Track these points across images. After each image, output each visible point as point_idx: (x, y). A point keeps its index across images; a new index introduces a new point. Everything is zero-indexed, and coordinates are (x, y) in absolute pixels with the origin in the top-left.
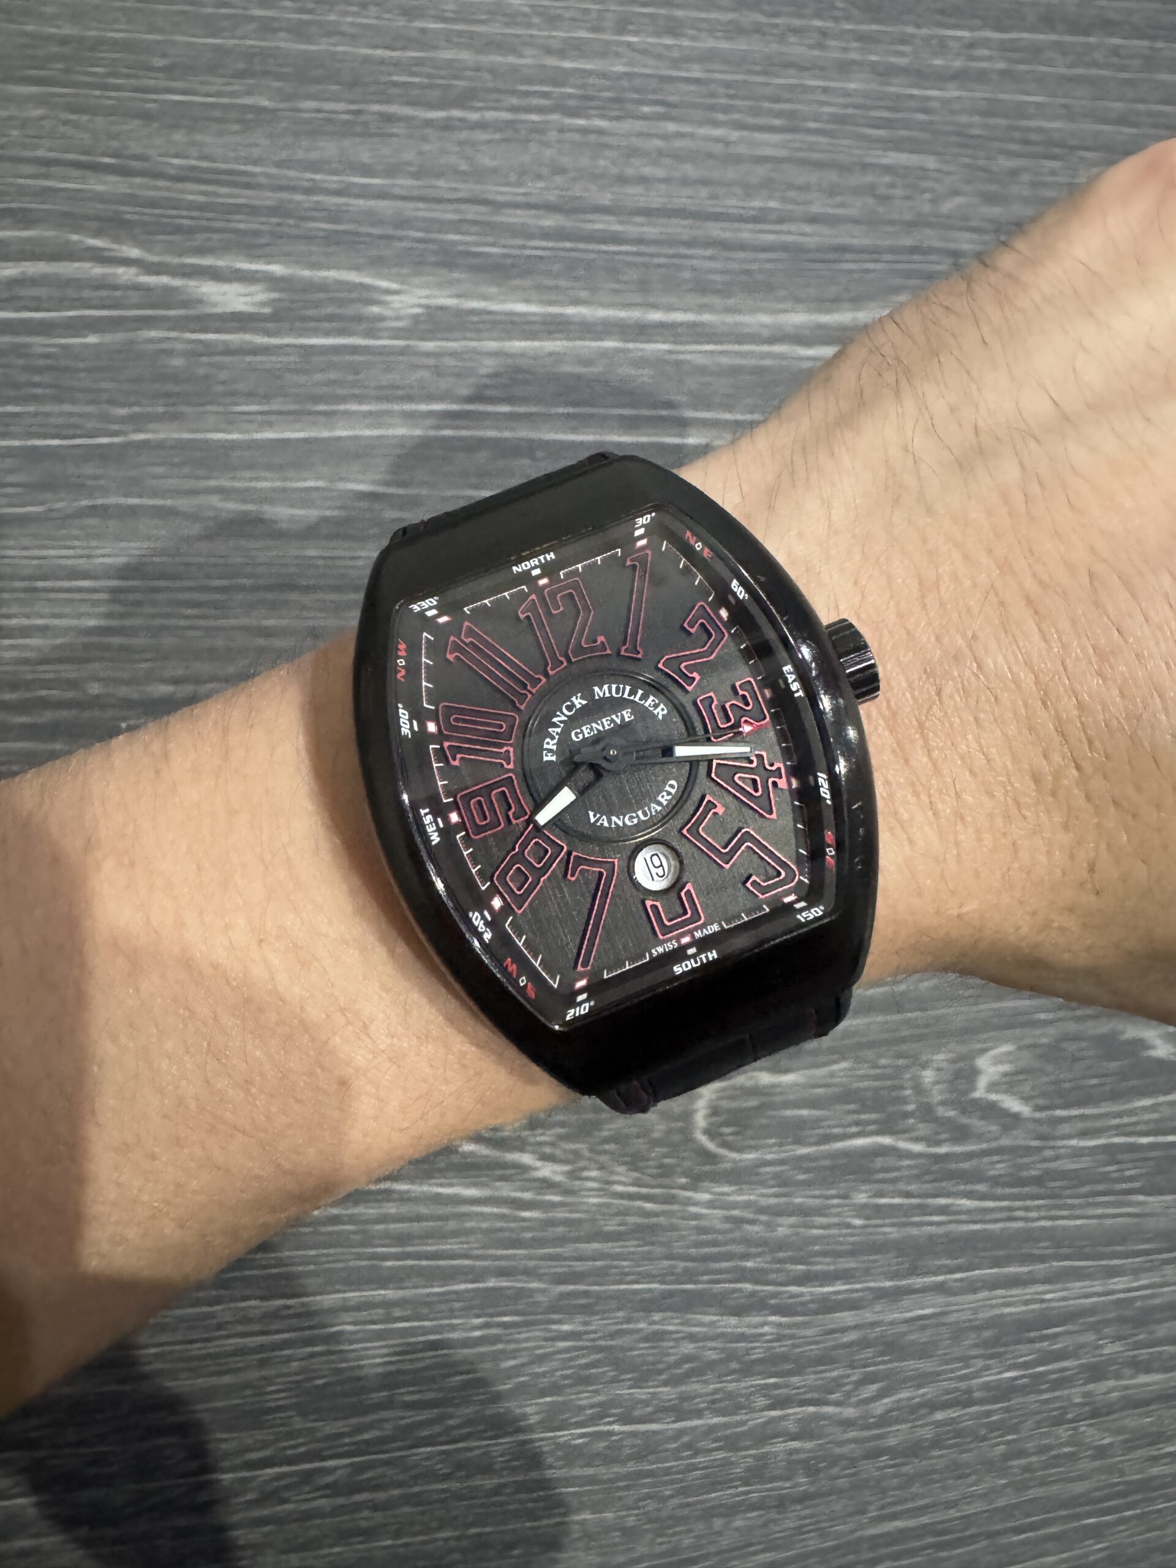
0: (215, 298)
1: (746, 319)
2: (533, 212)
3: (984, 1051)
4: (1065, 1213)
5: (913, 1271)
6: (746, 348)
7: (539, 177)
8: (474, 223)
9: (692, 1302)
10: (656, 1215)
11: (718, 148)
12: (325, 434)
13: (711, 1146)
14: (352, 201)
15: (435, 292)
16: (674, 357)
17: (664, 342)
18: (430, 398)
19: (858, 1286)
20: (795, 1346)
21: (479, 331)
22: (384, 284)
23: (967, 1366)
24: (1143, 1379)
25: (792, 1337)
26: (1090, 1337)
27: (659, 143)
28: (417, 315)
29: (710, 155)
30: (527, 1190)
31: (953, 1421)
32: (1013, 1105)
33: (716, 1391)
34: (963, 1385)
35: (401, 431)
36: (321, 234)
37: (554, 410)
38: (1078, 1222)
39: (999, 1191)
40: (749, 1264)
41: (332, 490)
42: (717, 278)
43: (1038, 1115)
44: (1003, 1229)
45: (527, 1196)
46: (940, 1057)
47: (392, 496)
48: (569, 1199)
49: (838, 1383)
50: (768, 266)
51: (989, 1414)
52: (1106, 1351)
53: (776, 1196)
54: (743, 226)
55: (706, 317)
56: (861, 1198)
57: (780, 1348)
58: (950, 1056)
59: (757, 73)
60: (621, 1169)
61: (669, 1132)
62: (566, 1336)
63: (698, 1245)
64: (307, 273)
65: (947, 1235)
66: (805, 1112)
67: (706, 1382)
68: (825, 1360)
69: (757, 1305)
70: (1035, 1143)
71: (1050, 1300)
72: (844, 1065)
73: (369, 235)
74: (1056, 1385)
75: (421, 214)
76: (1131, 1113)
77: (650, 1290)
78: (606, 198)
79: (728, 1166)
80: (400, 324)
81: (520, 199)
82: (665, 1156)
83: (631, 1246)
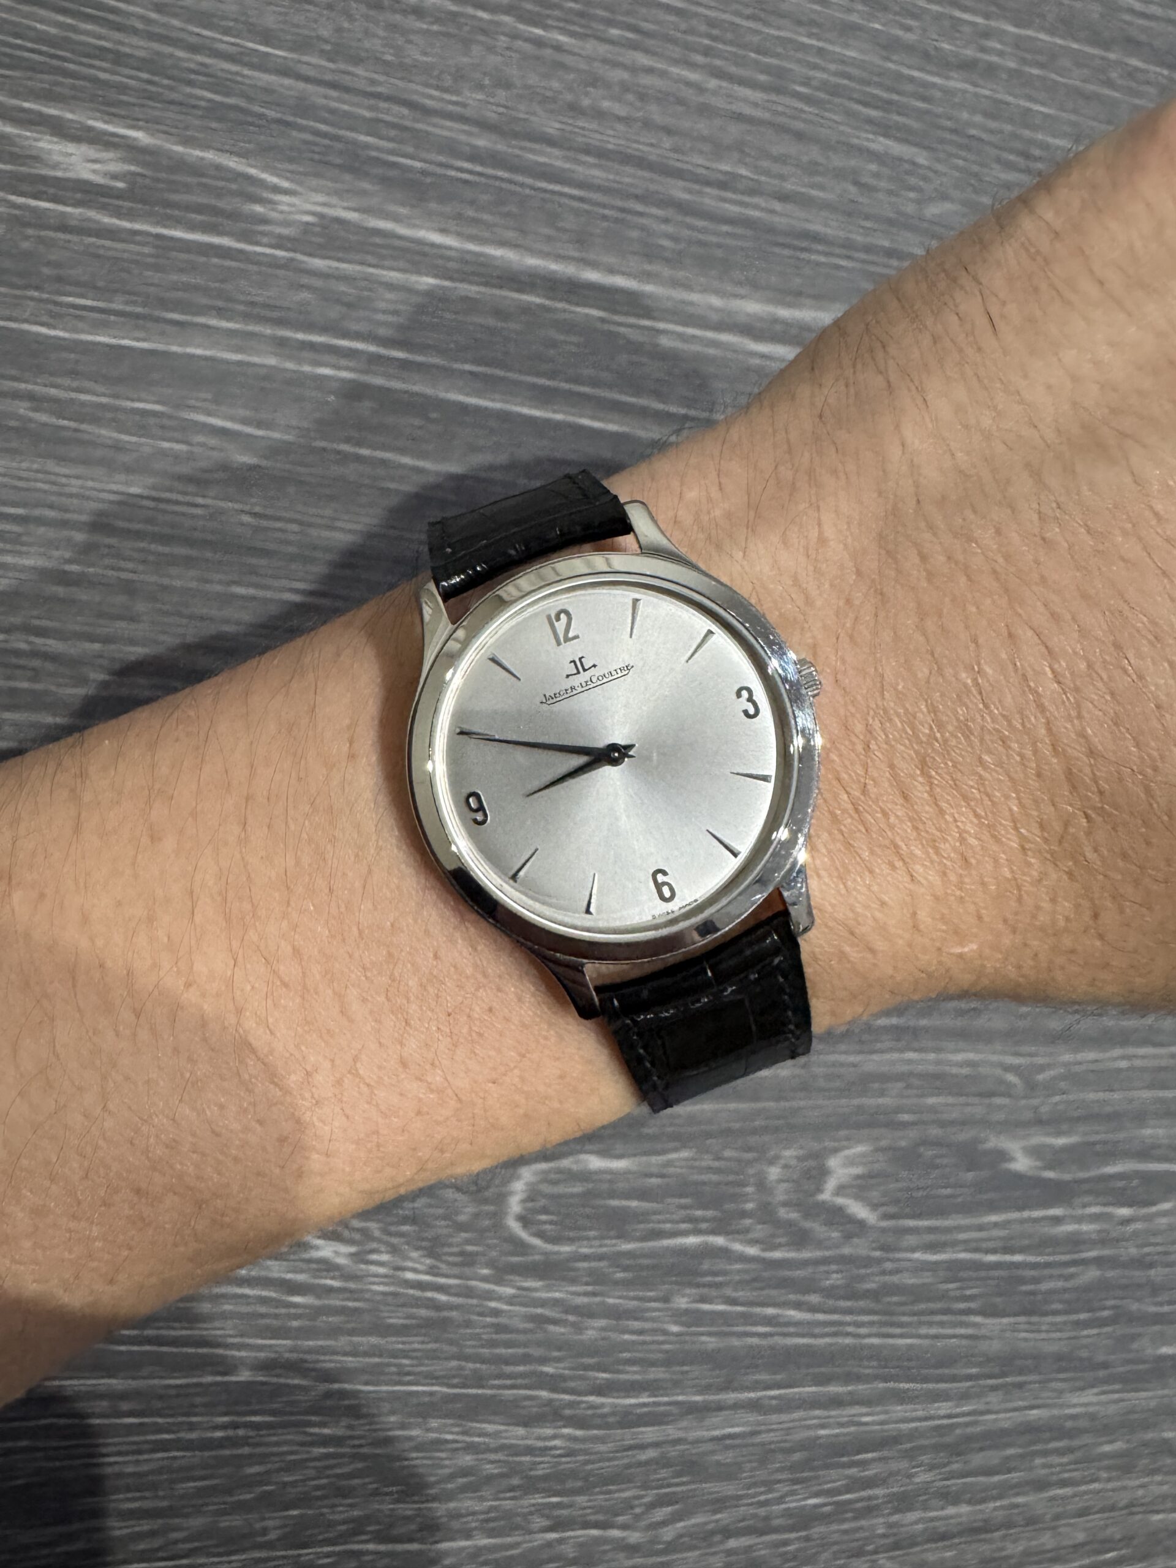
0: (56, 158)
1: (695, 297)
2: (466, 128)
3: (836, 1151)
4: (898, 1331)
5: (727, 1387)
6: (690, 331)
7: (480, 87)
8: (394, 126)
9: (476, 1409)
10: (451, 1307)
11: (688, 93)
12: (175, 348)
13: (524, 1235)
14: (246, 72)
15: (334, 200)
16: (606, 327)
17: (599, 308)
18: (310, 327)
19: (666, 1399)
20: (587, 1462)
21: (383, 257)
22: (274, 180)
23: (770, 1491)
24: (951, 1510)
25: (586, 1452)
26: (904, 1464)
27: (625, 75)
28: (307, 223)
29: (681, 102)
30: (302, 1271)
31: (749, 1549)
32: (859, 1210)
33: (491, 1509)
34: (762, 1511)
35: (272, 361)
36: (203, 104)
37: (457, 366)
38: (909, 1341)
39: (831, 1302)
40: (548, 1369)
41: (176, 418)
42: (666, 243)
43: (884, 1224)
44: (831, 1345)
45: (301, 1277)
46: (787, 1153)
47: (249, 435)
48: (352, 1285)
49: (627, 1505)
50: (729, 241)
51: (786, 1543)
52: (917, 1480)
53: (586, 1294)
54: (708, 190)
55: (649, 288)
56: (682, 1302)
57: (567, 1464)
58: (801, 1152)
59: (748, 18)
60: (414, 1254)
61: (477, 1216)
62: (325, 1441)
63: (493, 1344)
64: (179, 149)
65: (772, 1348)
66: (634, 1204)
67: (482, 1499)
68: (617, 1479)
69: (553, 1415)
70: (877, 1254)
71: (866, 1424)
72: (685, 1154)
73: (261, 116)
74: (861, 1514)
75: (334, 105)
76: (981, 1228)
77: (431, 1394)
78: (552, 127)
79: (537, 1258)
80: (285, 231)
81: (451, 108)
82: (468, 1242)
83: (416, 1343)
